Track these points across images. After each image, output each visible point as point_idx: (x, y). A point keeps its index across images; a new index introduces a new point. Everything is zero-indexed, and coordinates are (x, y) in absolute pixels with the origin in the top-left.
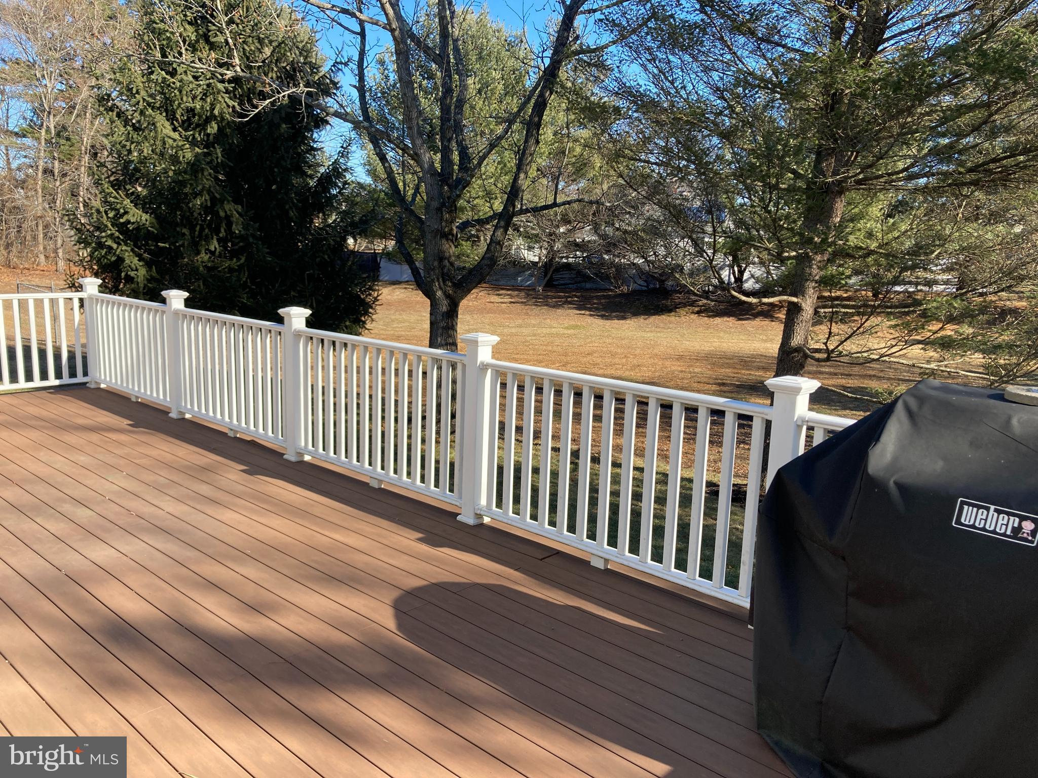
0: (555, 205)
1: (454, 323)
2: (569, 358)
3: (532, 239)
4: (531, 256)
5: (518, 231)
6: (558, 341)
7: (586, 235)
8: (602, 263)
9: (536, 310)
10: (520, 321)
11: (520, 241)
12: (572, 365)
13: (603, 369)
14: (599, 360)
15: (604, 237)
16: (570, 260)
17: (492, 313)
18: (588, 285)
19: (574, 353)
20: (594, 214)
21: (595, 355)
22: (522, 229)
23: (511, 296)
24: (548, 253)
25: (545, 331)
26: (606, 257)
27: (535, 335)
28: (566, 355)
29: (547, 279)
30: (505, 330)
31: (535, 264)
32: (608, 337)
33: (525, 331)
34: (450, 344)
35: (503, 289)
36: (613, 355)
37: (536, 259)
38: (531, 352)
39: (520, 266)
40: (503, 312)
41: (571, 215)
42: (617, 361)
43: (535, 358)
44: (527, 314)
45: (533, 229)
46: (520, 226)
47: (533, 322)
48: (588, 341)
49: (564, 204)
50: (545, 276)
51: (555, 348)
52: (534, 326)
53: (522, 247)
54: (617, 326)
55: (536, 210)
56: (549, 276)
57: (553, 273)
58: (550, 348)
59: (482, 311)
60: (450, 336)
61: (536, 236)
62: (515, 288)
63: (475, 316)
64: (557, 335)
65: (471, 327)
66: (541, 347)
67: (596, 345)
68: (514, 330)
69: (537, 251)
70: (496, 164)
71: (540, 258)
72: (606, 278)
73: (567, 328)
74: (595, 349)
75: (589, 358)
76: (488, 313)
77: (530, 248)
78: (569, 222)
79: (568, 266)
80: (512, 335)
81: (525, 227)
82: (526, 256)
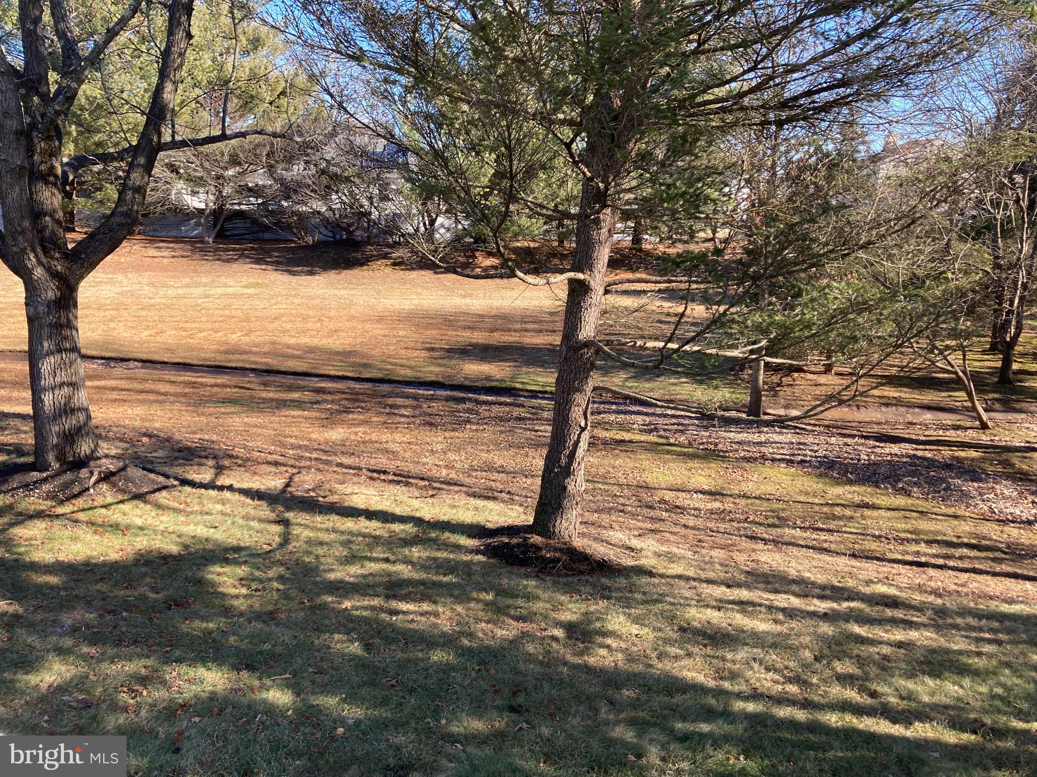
0: (223, 137)
1: (71, 317)
2: (252, 325)
3: (196, 183)
4: (196, 202)
5: (178, 173)
6: (236, 303)
7: (259, 178)
8: (282, 211)
9: (207, 266)
10: (188, 280)
11: (180, 185)
12: (257, 333)
13: (294, 337)
14: (289, 326)
15: (282, 181)
16: (243, 207)
17: (151, 271)
18: (267, 236)
19: (258, 318)
20: (268, 155)
21: (284, 319)
22: (182, 171)
23: (174, 249)
24: (217, 199)
25: (220, 291)
26: (285, 204)
27: (207, 297)
28: (248, 320)
29: (217, 229)
30: (170, 292)
31: (201, 212)
32: (296, 296)
33: (196, 292)
34: (66, 350)
35: (163, 241)
36: (305, 319)
37: (202, 206)
38: (204, 319)
39: (181, 215)
40: (165, 269)
41: (241, 155)
42: (310, 326)
43: (210, 326)
44: (196, 271)
45: (195, 170)
46: (180, 167)
47: (204, 280)
48: (273, 301)
49: (237, 135)
50: (214, 227)
51: (234, 312)
52: (205, 285)
53: (184, 191)
54: (305, 283)
55: (197, 143)
56: (219, 226)
57: (224, 222)
58: (227, 313)
59: (138, 268)
60: (66, 338)
61: (201, 178)
62: (177, 240)
64: (235, 295)
65: (124, 289)
66: (216, 312)
67: (284, 306)
68: (180, 291)
69: (203, 196)
70: (142, 92)
71: (207, 205)
72: (289, 227)
73: (246, 287)
74: (283, 311)
75: (277, 323)
76: (146, 271)
77: (194, 193)
78: (240, 164)
79: (240, 214)
80: (178, 297)
81: (186, 168)
82: (189, 202)
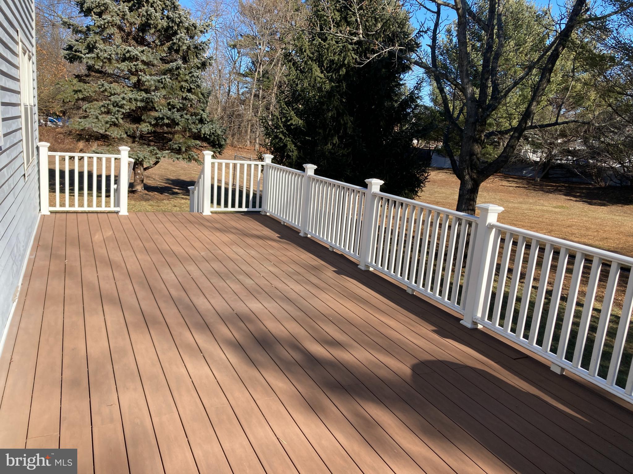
0: (556, 123)
1: (475, 197)
2: (554, 228)
3: (536, 146)
4: (535, 157)
5: (528, 140)
6: (547, 215)
7: (578, 145)
8: (588, 165)
9: (534, 193)
10: (522, 200)
11: (528, 147)
12: (556, 232)
13: (578, 238)
14: (576, 231)
15: (591, 147)
16: (563, 162)
17: (502, 193)
18: (574, 180)
19: (558, 225)
20: (585, 132)
21: (574, 227)
22: (530, 139)
23: (517, 183)
24: (547, 156)
25: (538, 207)
26: (591, 161)
27: (530, 210)
28: (552, 225)
29: (544, 173)
30: (510, 205)
31: (536, 162)
32: (585, 216)
33: (525, 206)
34: (470, 210)
35: (512, 178)
36: (588, 229)
37: (538, 160)
38: (527, 221)
39: (526, 163)
40: (510, 192)
41: (568, 131)
42: (590, 233)
43: (529, 225)
44: (527, 195)
45: (538, 139)
46: (529, 137)
47: (531, 201)
48: (569, 217)
49: (563, 123)
50: (543, 171)
51: (544, 220)
52: (531, 203)
53: (529, 151)
54: (593, 209)
55: (542, 126)
56: (546, 171)
57: (549, 169)
58: (541, 220)
59: (495, 191)
60: (471, 205)
61: (541, 144)
62: (521, 178)
63: (490, 194)
64: (547, 211)
65: (486, 200)
66: (534, 218)
67: (575, 221)
68: (516, 205)
69: (539, 154)
70: (518, 97)
71: (541, 159)
72: (590, 176)
73: (555, 207)
74: (574, 223)
75: (569, 229)
76: (500, 192)
77: (534, 152)
78: (566, 136)
79: (561, 165)
80: (514, 208)
81: (533, 138)
82: (531, 157)
